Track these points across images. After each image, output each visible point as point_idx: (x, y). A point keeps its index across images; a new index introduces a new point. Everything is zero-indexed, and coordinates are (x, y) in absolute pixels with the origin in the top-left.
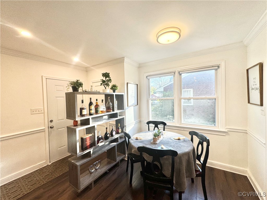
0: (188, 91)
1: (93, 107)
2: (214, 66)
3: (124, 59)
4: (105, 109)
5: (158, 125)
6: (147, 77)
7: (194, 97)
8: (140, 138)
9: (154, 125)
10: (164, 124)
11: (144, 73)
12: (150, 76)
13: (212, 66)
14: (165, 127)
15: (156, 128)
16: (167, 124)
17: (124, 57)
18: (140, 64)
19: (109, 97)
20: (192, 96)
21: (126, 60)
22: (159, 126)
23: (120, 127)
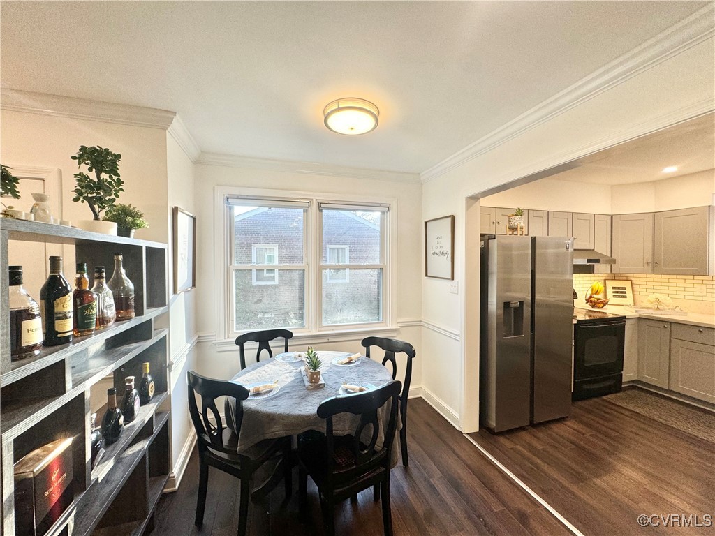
0: (340, 251)
1: (67, 305)
2: (382, 205)
3: (172, 119)
4: (114, 308)
5: (269, 342)
6: (228, 198)
7: (352, 264)
8: (266, 386)
9: (257, 345)
10: (287, 335)
11: (218, 185)
12: (239, 197)
13: (378, 205)
14: (289, 344)
15: (264, 352)
16: (294, 335)
17: (174, 113)
18: (202, 151)
19: (121, 258)
20: (347, 263)
21: (177, 124)
22: (271, 343)
23: (149, 374)
